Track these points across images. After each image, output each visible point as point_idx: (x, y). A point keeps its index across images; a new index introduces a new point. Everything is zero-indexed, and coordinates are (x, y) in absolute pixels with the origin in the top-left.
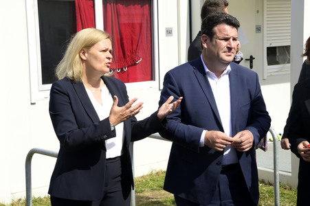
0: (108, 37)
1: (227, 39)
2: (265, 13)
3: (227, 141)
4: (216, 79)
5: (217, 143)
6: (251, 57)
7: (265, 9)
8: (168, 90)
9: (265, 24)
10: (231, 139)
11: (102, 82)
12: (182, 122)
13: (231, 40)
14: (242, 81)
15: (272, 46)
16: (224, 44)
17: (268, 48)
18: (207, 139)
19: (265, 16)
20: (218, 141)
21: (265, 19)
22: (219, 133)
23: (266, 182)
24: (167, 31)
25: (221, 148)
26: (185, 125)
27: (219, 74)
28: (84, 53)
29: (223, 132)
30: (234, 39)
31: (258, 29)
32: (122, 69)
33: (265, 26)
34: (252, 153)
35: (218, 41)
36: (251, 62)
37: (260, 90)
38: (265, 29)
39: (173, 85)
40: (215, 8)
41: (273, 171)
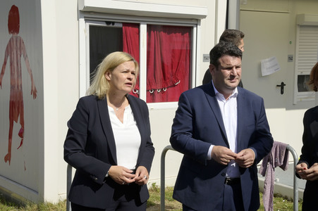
0: (132, 60)
1: (230, 68)
2: (298, 44)
3: (232, 156)
4: (225, 101)
5: (223, 158)
6: (282, 83)
7: (298, 41)
8: (182, 108)
9: (297, 54)
10: (235, 154)
11: (126, 101)
12: (193, 137)
13: (234, 69)
14: (248, 104)
15: (304, 74)
16: (228, 72)
17: (299, 76)
18: (213, 154)
19: (298, 47)
20: (223, 156)
21: (297, 50)
22: (225, 149)
23: (289, 199)
24: (204, 57)
25: (225, 162)
26: (196, 140)
27: (226, 96)
28: (108, 74)
29: (229, 148)
30: (237, 67)
31: (291, 59)
32: (162, 90)
33: (297, 56)
34: (253, 169)
35: (222, 70)
36: (282, 88)
37: (265, 113)
38: (297, 58)
39: (186, 103)
40: (232, 40)
41: (293, 188)
